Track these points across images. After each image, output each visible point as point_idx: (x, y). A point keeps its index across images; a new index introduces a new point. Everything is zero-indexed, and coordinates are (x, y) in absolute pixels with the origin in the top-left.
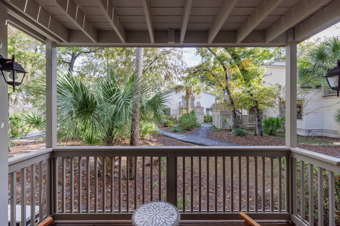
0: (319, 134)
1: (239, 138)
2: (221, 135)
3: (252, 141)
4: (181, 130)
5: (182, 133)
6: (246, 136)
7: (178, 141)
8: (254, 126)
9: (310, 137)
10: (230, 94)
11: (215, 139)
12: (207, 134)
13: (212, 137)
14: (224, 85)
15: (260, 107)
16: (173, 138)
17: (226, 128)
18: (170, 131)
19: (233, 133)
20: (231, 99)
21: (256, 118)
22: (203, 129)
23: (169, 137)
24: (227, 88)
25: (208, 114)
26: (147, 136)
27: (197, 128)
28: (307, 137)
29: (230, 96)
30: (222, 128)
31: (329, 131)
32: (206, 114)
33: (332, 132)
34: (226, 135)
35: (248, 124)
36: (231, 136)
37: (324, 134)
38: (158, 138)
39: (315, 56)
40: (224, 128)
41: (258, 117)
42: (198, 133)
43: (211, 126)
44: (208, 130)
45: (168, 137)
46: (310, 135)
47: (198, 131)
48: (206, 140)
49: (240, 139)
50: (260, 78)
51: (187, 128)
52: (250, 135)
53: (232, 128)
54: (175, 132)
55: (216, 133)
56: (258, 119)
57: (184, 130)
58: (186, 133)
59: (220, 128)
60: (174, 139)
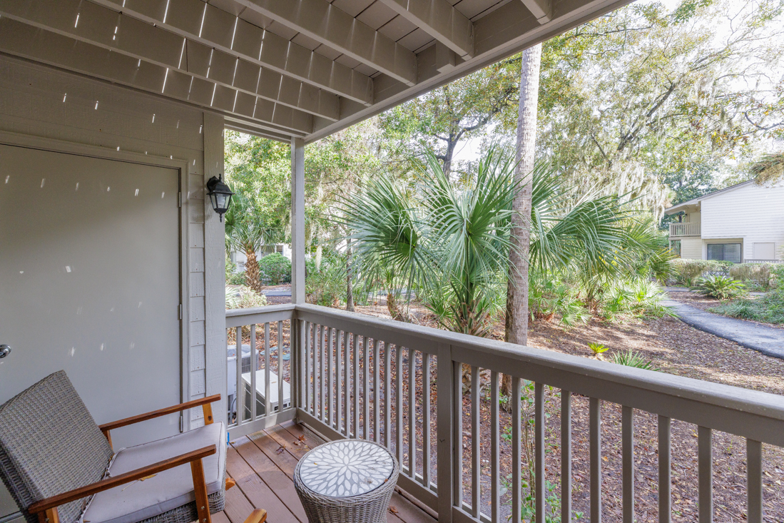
5: (775, 323)
16: (718, 336)
18: (723, 314)
23: (707, 331)
26: (625, 319)
38: (660, 329)
45: (702, 330)
54: (743, 316)
60: (724, 338)
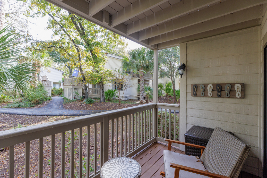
0: (130, 98)
1: (90, 105)
2: (74, 104)
3: (100, 106)
4: (27, 104)
5: (30, 107)
6: (95, 104)
7: (29, 116)
8: (100, 96)
9: (126, 100)
10: (82, 72)
11: (70, 109)
12: (61, 105)
13: (67, 107)
14: (78, 64)
15: (104, 82)
16: (18, 114)
17: (77, 99)
18: (11, 107)
19: (85, 102)
20: (83, 75)
21: (101, 90)
22: (55, 101)
24: (80, 66)
25: (54, 88)
27: (48, 101)
28: (125, 100)
29: (82, 73)
30: (73, 99)
31: (133, 97)
32: (52, 88)
33: (134, 97)
34: (80, 105)
35: (93, 94)
36: (84, 104)
37: (132, 98)
39: (132, 56)
40: (75, 99)
41: (102, 89)
42: (51, 106)
43: (63, 98)
44: (61, 102)
46: (127, 99)
47: (51, 103)
48: (62, 110)
49: (92, 106)
50: (104, 63)
51: (35, 102)
52: (97, 102)
53: (82, 99)
55: (70, 104)
56: (103, 91)
57: (32, 104)
58: (36, 107)
59: (71, 99)
60: (21, 115)
